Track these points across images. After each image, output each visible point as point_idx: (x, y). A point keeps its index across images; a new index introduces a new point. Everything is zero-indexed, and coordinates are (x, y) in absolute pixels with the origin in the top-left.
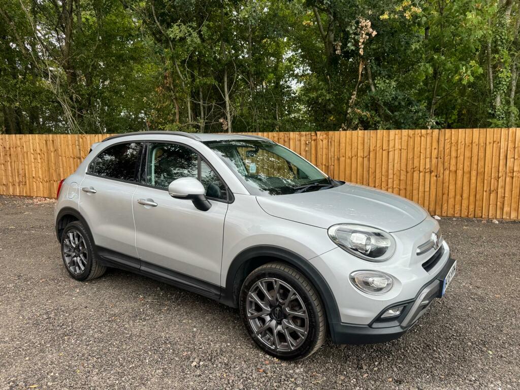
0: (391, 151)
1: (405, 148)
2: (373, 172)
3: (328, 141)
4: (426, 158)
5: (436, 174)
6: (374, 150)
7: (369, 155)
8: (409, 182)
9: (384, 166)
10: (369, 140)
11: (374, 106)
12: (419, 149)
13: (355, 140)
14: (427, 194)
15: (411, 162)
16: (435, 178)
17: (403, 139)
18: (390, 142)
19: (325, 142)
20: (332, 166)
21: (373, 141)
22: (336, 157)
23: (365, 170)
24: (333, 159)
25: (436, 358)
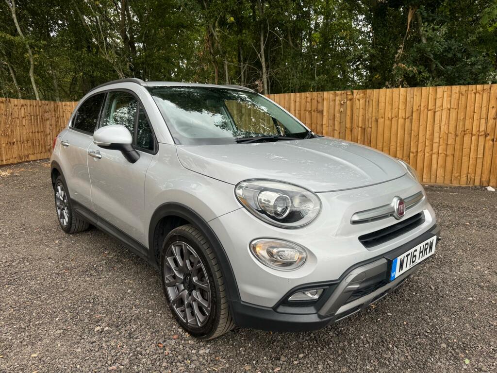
0: (438, 111)
1: (455, 107)
2: (416, 135)
3: (366, 101)
4: (480, 119)
5: (493, 137)
6: (417, 110)
7: (412, 116)
8: (458, 147)
9: (429, 128)
10: (412, 99)
11: (423, 60)
12: (473, 107)
13: (396, 99)
14: (479, 161)
15: (461, 123)
16: (491, 142)
17: (453, 96)
18: (437, 100)
19: (362, 101)
20: (369, 129)
21: (417, 99)
22: (374, 118)
23: (406, 133)
24: (370, 120)
25: (385, 359)
